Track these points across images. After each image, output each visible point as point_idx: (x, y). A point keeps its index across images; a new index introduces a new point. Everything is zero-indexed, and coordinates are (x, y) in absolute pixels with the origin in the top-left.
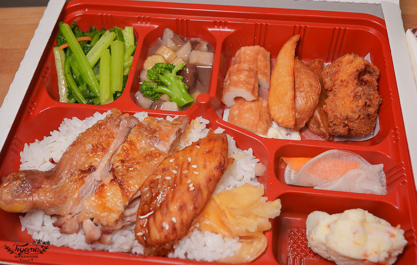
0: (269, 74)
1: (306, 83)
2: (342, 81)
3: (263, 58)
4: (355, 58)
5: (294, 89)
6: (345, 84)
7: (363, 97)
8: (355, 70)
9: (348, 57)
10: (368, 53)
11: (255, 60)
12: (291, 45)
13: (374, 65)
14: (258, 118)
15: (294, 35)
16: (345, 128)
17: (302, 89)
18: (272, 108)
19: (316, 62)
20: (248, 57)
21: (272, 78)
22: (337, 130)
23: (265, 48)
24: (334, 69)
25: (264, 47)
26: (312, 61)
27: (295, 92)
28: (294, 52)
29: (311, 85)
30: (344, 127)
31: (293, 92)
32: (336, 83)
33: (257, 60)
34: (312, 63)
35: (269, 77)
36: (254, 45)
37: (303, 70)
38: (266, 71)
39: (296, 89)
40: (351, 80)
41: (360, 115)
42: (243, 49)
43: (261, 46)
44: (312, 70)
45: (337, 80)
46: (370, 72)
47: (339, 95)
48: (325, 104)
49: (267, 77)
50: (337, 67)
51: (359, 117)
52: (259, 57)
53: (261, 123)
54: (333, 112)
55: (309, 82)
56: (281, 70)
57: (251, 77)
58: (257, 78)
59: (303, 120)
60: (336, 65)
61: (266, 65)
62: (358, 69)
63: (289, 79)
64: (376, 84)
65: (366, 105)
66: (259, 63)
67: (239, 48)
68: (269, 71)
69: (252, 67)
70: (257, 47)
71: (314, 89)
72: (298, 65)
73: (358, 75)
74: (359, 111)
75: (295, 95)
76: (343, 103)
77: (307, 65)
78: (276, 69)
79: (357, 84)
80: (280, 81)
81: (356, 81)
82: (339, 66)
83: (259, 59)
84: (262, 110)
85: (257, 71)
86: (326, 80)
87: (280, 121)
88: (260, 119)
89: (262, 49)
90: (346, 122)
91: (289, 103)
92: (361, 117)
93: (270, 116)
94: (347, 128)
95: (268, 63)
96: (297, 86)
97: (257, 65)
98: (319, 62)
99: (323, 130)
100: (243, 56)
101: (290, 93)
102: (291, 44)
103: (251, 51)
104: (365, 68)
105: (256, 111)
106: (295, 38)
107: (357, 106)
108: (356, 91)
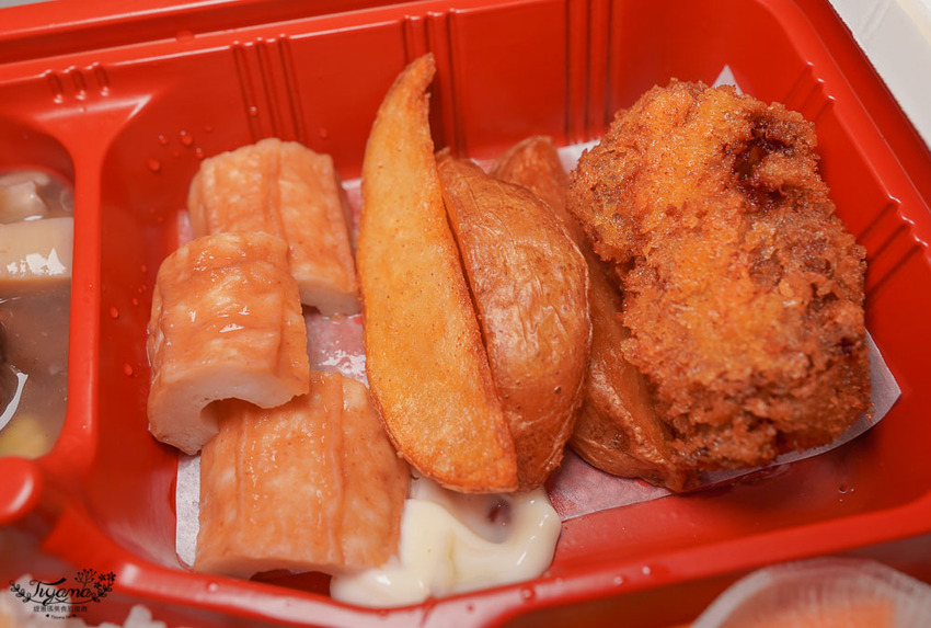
0: (344, 250)
1: (513, 257)
2: (671, 212)
3: (301, 189)
4: (695, 96)
5: (472, 297)
6: (693, 222)
7: (794, 265)
8: (715, 148)
9: (663, 102)
10: (720, 70)
11: (270, 204)
12: (409, 108)
13: (789, 108)
14: (337, 486)
15: (407, 61)
16: (758, 437)
17: (505, 292)
18: (394, 409)
19: (529, 152)
20: (234, 199)
21: (361, 263)
22: (718, 450)
23: (307, 142)
24: (620, 168)
25: (297, 139)
26: (511, 152)
27: (477, 311)
28: (425, 131)
29: (540, 263)
30: (752, 428)
31: (469, 311)
32: (647, 225)
33: (278, 203)
34: (512, 158)
35: (349, 264)
36: (253, 141)
37: (484, 200)
38: (329, 240)
39: (482, 299)
40: (712, 197)
41: (810, 358)
42: (210, 170)
43: (284, 138)
44: (523, 190)
45: (648, 211)
46: (777, 144)
47: (682, 280)
48: (627, 333)
49: (341, 264)
50: (630, 154)
51: (812, 365)
52: (286, 185)
53: (355, 504)
54: (679, 370)
55: (528, 248)
56: (391, 223)
57: (260, 290)
58: (293, 278)
59: (548, 436)
60: (622, 149)
61: (325, 212)
62: (727, 139)
63: (437, 253)
64: (818, 187)
65: (820, 302)
66: (291, 214)
67: (193, 167)
68: (342, 236)
69: (258, 237)
70: (269, 146)
71: (559, 276)
72: (461, 184)
73: (736, 168)
74: (803, 339)
75: (480, 323)
76: (715, 315)
77: (493, 176)
78: (370, 219)
79: (746, 212)
80: (398, 270)
81: (735, 199)
82: (635, 147)
83: (284, 195)
84: (349, 431)
85: (288, 254)
86: (598, 221)
87: (444, 468)
88: (345, 486)
89: (293, 148)
90: (760, 408)
91: (463, 369)
92: (820, 364)
93: (394, 449)
94: (771, 431)
95: (331, 201)
96: (479, 281)
97: (282, 223)
98: (539, 148)
99: (651, 453)
100: (217, 198)
101: (457, 322)
102: (405, 101)
103: (243, 168)
104: (753, 132)
105: (322, 447)
106: (420, 71)
107: (784, 317)
108: (751, 242)
